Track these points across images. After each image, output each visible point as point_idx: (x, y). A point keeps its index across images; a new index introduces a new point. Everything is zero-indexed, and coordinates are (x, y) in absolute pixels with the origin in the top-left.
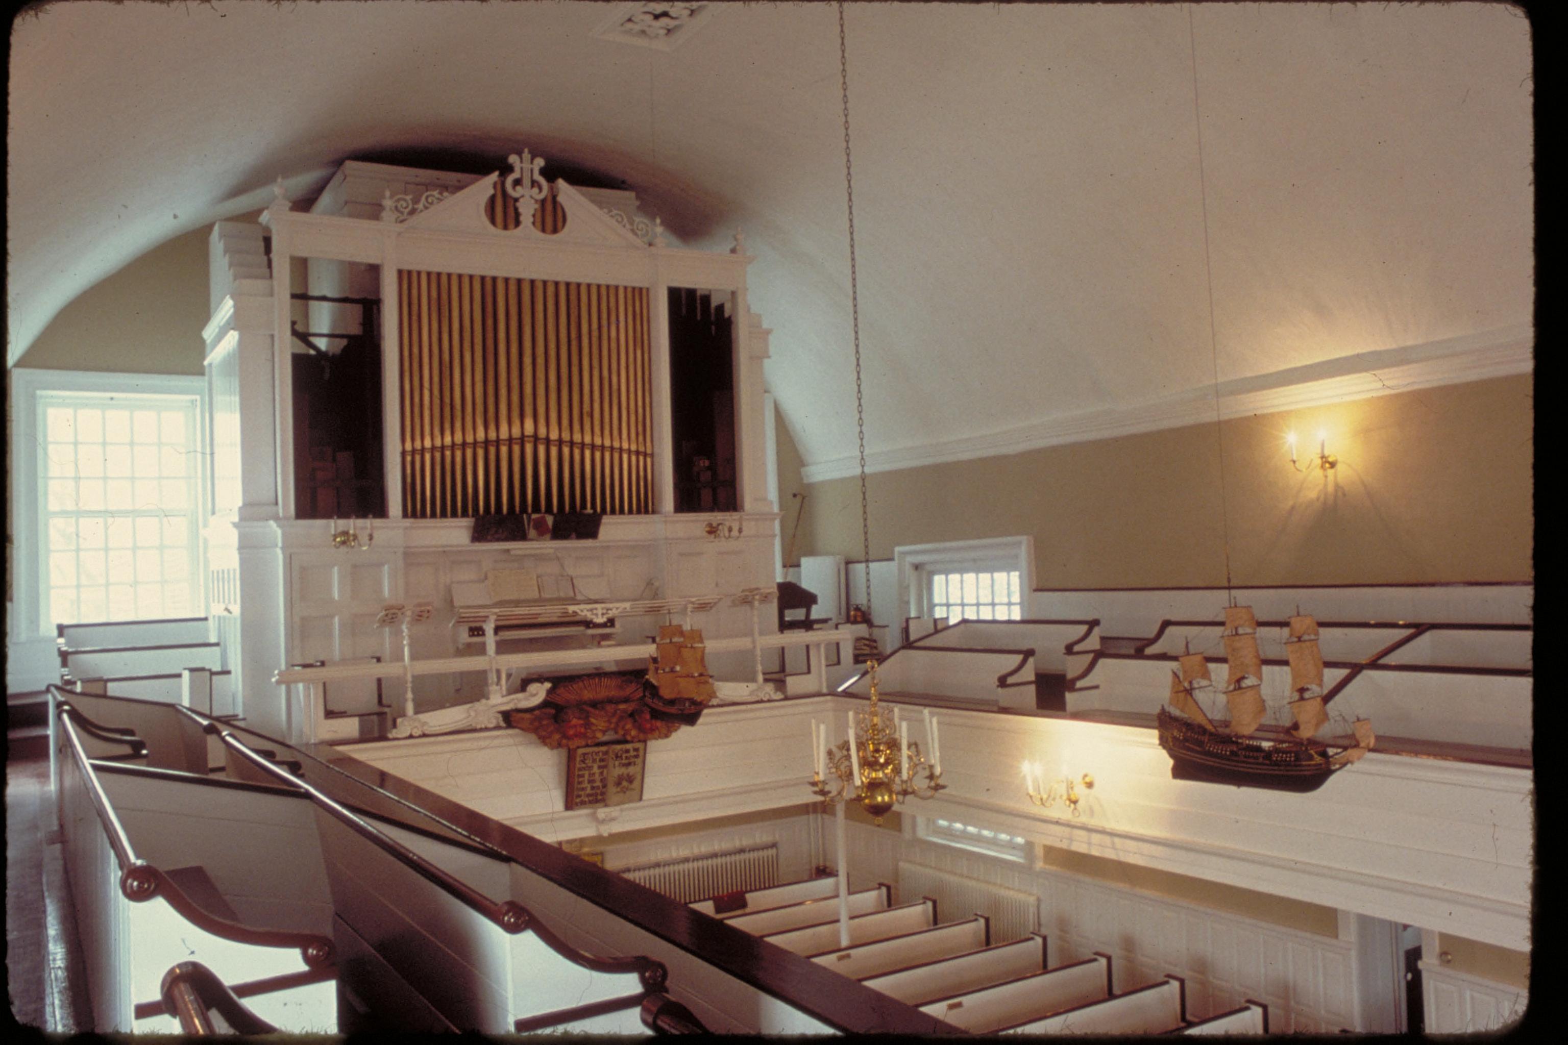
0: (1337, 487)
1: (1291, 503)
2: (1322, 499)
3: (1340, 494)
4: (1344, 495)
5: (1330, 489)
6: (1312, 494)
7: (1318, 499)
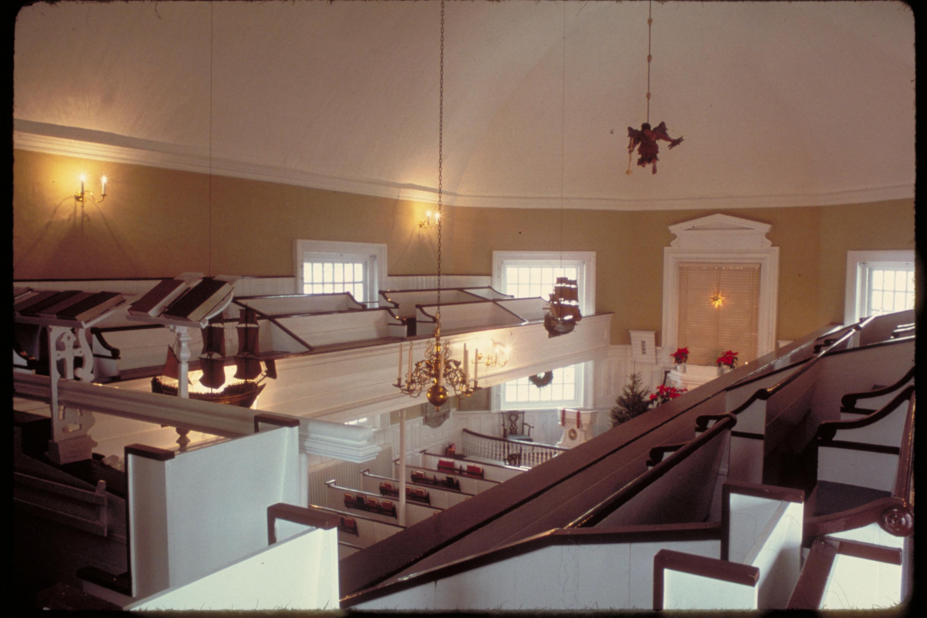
0: (84, 214)
1: (47, 221)
2: (72, 221)
3: (85, 219)
4: (89, 219)
5: (79, 214)
6: (66, 217)
7: (69, 220)
